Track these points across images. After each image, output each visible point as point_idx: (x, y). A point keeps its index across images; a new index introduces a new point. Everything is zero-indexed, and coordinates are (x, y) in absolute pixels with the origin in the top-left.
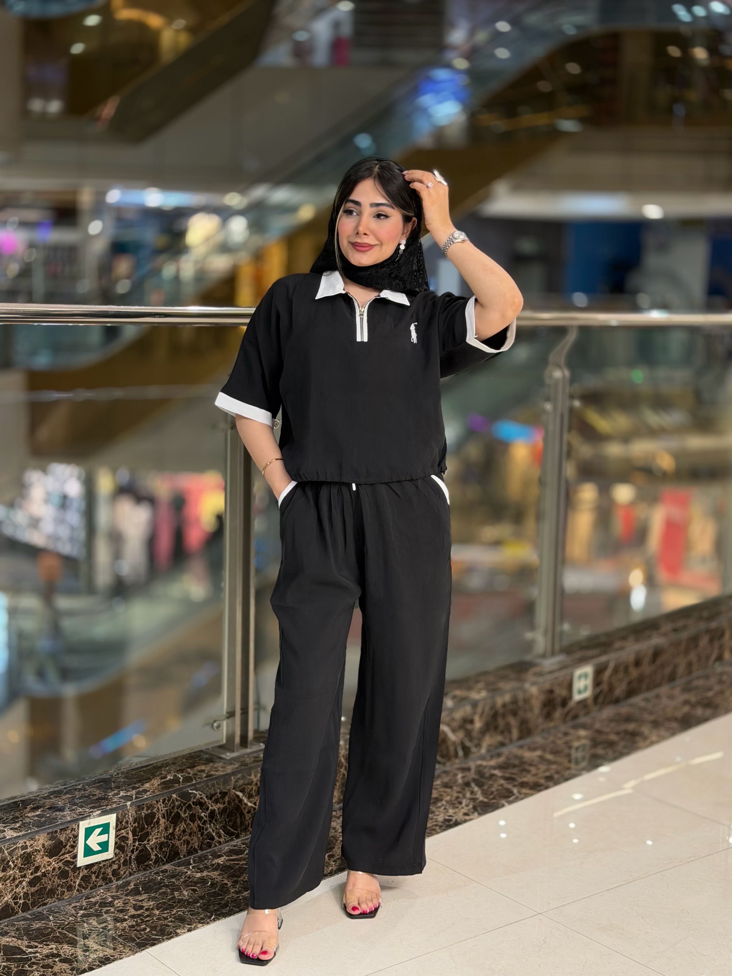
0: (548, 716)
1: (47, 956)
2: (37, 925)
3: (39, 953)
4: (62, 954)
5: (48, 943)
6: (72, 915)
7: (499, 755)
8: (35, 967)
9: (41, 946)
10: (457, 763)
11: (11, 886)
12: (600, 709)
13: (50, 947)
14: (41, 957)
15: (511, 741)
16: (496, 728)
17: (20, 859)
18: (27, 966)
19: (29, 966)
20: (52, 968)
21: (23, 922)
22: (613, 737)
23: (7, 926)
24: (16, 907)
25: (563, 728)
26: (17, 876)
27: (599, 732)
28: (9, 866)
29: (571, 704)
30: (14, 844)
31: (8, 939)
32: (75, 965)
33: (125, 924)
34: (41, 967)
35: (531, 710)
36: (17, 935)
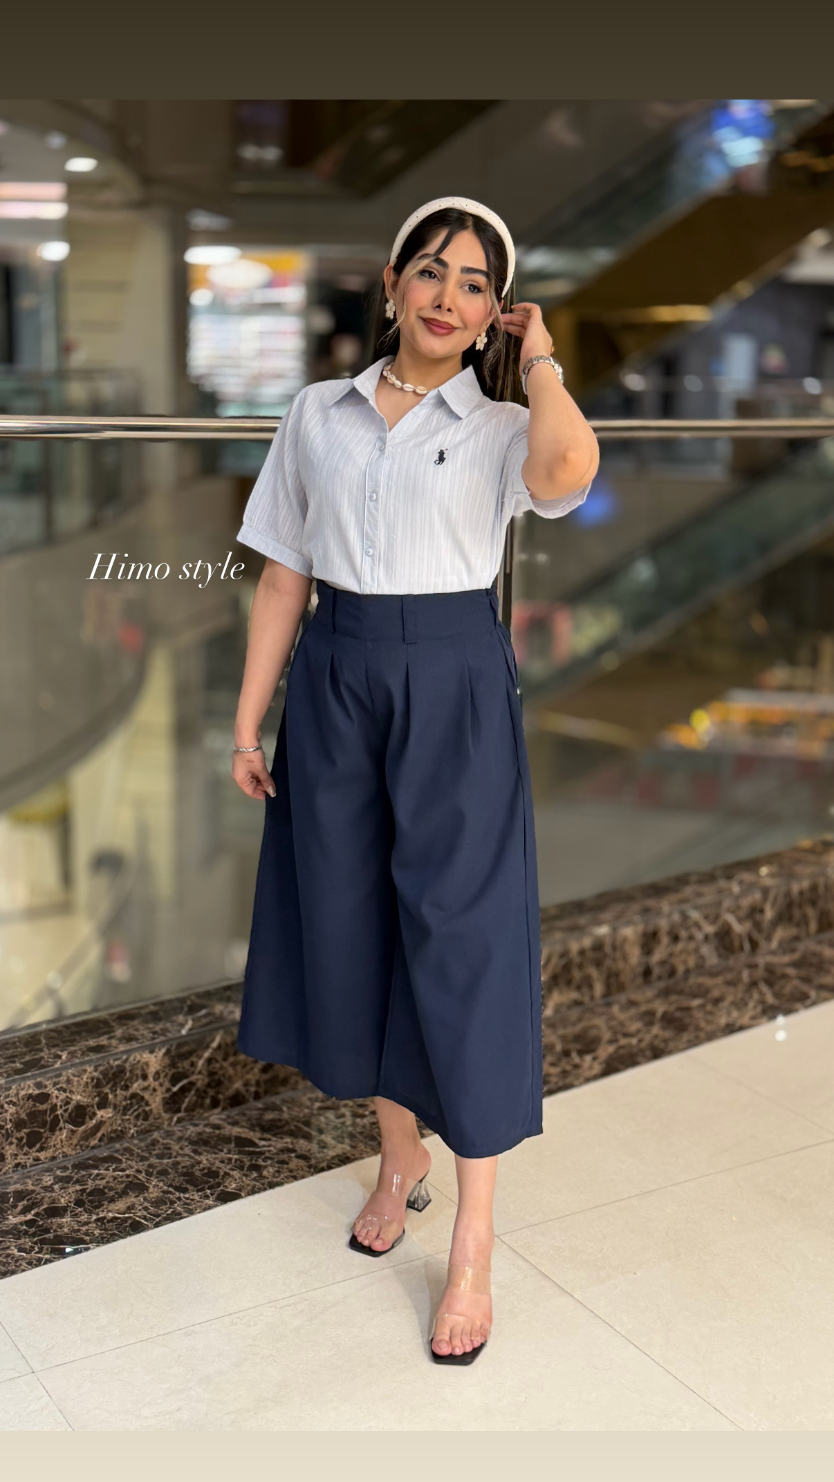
1: (282, 1151)
2: (270, 1116)
3: (273, 1147)
4: (297, 1148)
5: (283, 1136)
6: (307, 1107)
8: (269, 1162)
9: (274, 1139)
11: (242, 1072)
13: (284, 1141)
14: (275, 1151)
18: (260, 1160)
19: (264, 1160)
20: (287, 1163)
21: (255, 1112)
23: (237, 1115)
24: (247, 1095)
31: (239, 1130)
32: (313, 1162)
33: (365, 1121)
34: (276, 1162)
36: (248, 1126)
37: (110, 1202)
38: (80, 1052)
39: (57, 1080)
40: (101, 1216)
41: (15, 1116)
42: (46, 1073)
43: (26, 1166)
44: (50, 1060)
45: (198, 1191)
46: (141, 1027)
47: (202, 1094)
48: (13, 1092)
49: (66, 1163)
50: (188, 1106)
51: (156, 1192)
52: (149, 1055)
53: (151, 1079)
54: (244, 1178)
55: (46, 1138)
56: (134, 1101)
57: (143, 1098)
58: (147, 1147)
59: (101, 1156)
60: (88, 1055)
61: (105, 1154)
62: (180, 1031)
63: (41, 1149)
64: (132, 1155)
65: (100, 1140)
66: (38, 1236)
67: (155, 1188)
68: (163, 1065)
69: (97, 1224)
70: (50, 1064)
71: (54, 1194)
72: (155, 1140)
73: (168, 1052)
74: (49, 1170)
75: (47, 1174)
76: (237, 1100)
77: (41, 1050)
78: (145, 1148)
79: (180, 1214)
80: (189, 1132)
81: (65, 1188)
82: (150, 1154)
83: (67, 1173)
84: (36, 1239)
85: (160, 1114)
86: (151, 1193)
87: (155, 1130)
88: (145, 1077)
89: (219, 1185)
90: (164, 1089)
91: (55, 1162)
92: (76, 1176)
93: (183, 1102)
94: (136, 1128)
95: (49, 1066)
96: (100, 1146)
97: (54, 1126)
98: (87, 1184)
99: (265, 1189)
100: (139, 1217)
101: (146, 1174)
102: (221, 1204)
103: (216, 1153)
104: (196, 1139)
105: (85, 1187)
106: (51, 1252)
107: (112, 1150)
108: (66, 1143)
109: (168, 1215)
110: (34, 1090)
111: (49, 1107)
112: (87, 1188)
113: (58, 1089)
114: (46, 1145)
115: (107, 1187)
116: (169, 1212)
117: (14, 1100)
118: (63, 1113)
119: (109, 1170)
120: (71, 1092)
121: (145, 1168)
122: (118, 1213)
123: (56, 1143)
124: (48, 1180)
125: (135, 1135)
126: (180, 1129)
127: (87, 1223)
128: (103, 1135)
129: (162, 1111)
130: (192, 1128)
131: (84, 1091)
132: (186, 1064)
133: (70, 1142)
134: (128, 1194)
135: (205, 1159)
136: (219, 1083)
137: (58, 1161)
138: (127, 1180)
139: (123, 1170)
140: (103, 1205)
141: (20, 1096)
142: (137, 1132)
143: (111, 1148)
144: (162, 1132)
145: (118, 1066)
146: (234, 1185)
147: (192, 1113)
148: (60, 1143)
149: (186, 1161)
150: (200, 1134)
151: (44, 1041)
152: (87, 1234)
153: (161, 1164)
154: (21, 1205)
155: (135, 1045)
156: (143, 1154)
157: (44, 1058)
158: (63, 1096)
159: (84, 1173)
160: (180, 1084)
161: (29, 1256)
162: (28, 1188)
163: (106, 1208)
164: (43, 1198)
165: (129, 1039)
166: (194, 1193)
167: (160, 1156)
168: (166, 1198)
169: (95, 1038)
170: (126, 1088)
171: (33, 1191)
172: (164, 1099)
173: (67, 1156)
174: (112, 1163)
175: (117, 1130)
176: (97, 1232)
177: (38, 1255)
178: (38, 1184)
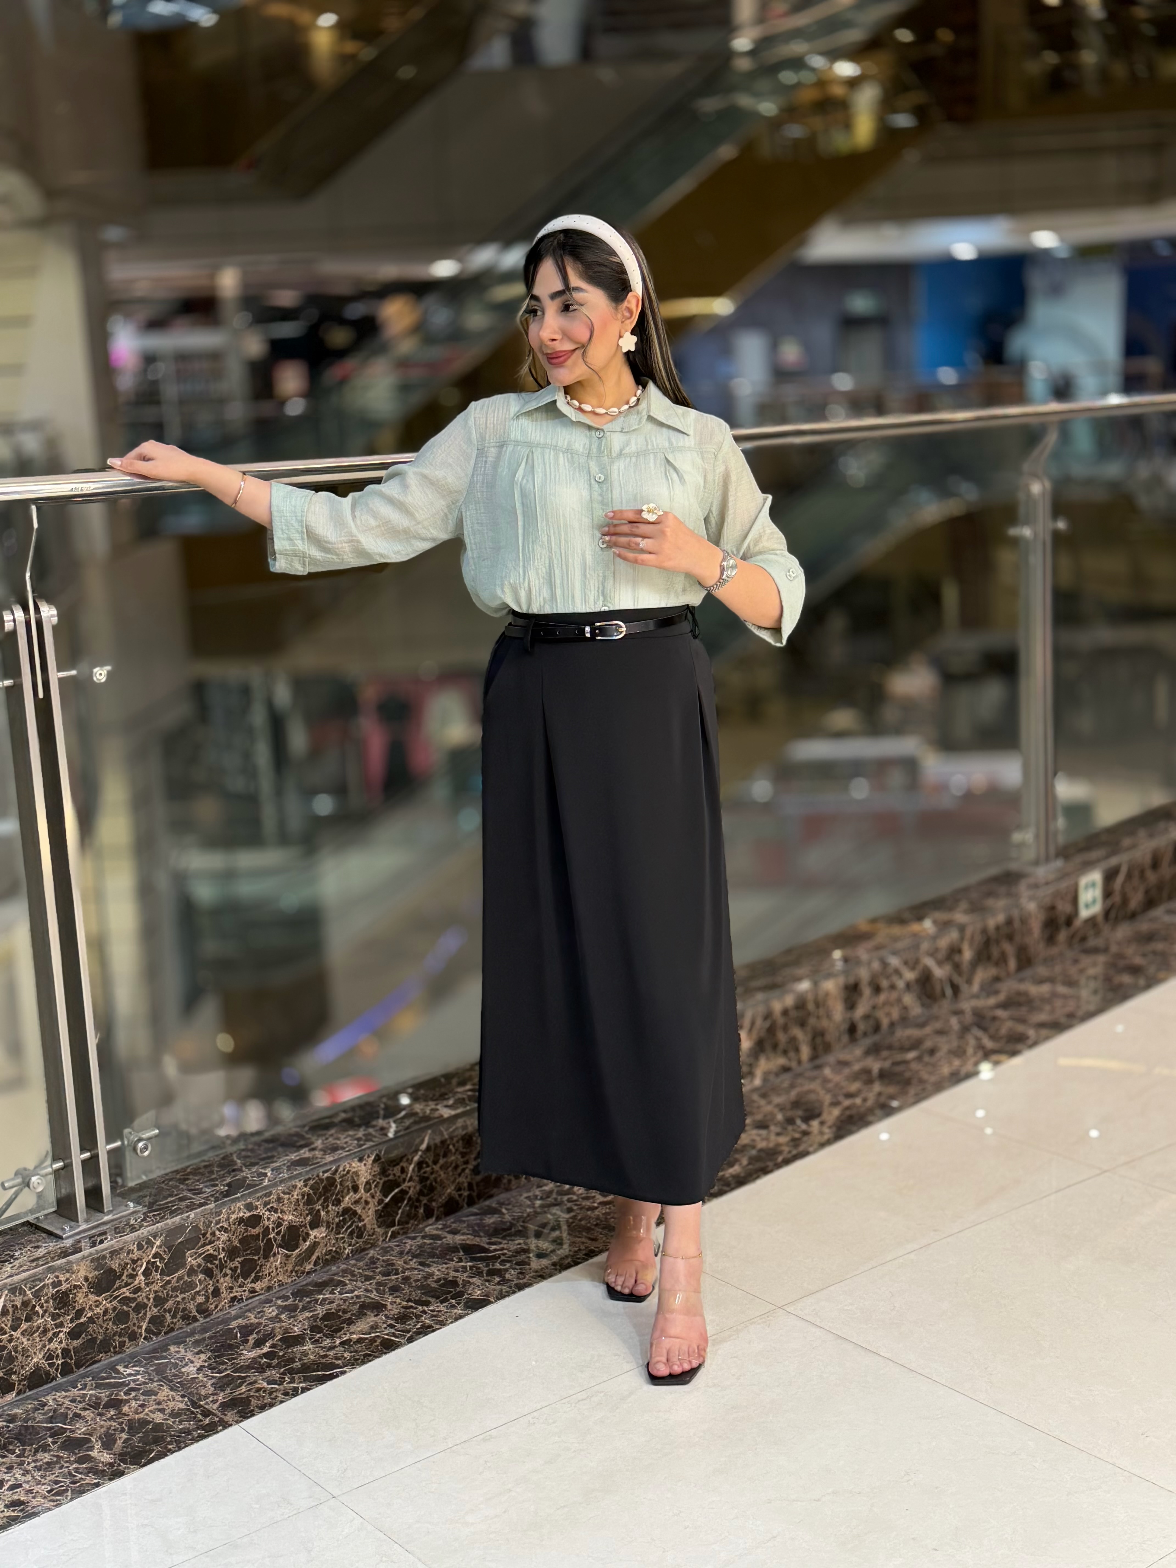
0: (1051, 940)
1: (518, 1252)
2: (490, 1220)
3: (506, 1249)
4: (532, 1247)
5: (513, 1238)
6: (529, 1206)
7: (997, 992)
8: (508, 1265)
9: (506, 1242)
10: (945, 1005)
11: (453, 1175)
12: (1114, 927)
13: (517, 1242)
14: (511, 1253)
15: (1008, 975)
16: (989, 958)
17: (461, 1142)
18: (498, 1264)
19: (501, 1265)
21: (472, 1218)
22: (1138, 960)
23: (453, 1223)
24: (460, 1201)
25: (1070, 954)
26: (459, 1162)
27: (1120, 956)
28: (450, 1151)
29: (1077, 923)
30: (455, 1124)
31: (462, 1237)
33: (596, 1212)
34: (516, 1264)
35: (1030, 932)
36: (471, 1232)
37: (349, 1324)
38: (285, 1168)
39: (268, 1199)
40: (345, 1339)
41: (228, 1243)
42: (256, 1191)
43: (242, 1299)
44: (255, 1179)
45: (442, 1302)
46: (342, 1137)
47: (414, 1204)
48: (223, 1216)
49: (284, 1292)
50: (401, 1217)
51: (396, 1309)
52: (359, 1164)
53: (363, 1191)
54: (487, 1284)
55: (261, 1266)
56: (346, 1216)
57: (355, 1213)
58: (367, 1266)
59: (320, 1281)
60: (293, 1170)
61: (324, 1278)
62: (386, 1135)
63: (256, 1279)
64: (354, 1275)
65: (315, 1264)
66: (285, 1366)
67: (393, 1304)
68: (373, 1173)
69: (344, 1348)
70: (258, 1183)
71: (284, 1324)
72: (373, 1257)
73: (377, 1159)
74: (268, 1301)
75: (268, 1305)
76: (451, 1208)
77: (241, 1170)
78: (366, 1268)
79: (430, 1327)
80: (409, 1246)
81: (293, 1317)
82: (374, 1271)
83: (290, 1302)
84: (282, 1370)
85: (373, 1229)
86: (391, 1310)
87: (370, 1248)
88: (356, 1189)
89: (461, 1294)
90: (376, 1201)
91: (271, 1292)
92: (301, 1304)
93: (397, 1214)
94: (350, 1248)
95: (258, 1185)
96: (316, 1271)
97: (267, 1252)
98: (317, 1310)
99: (514, 1292)
100: (387, 1334)
101: (377, 1292)
102: (472, 1312)
103: (446, 1264)
104: (418, 1252)
105: (315, 1313)
106: (305, 1381)
107: (330, 1273)
108: (281, 1270)
109: (417, 1329)
110: (245, 1213)
111: (261, 1230)
112: (319, 1314)
113: (268, 1210)
114: (261, 1274)
115: (340, 1310)
116: (418, 1326)
117: (225, 1225)
118: (276, 1237)
119: (335, 1294)
120: (282, 1212)
121: (375, 1287)
122: (363, 1334)
123: (271, 1270)
124: (271, 1311)
125: (351, 1255)
126: (399, 1243)
127: (332, 1348)
128: (318, 1257)
129: (376, 1226)
130: (409, 1242)
131: (296, 1210)
132: (397, 1170)
133: (285, 1268)
134: (366, 1314)
135: (437, 1270)
136: (432, 1189)
137: (275, 1291)
138: (358, 1300)
139: (351, 1292)
140: (343, 1328)
141: (231, 1220)
142: (352, 1251)
143: (327, 1271)
144: (378, 1249)
145: (328, 1178)
146: (479, 1292)
147: (406, 1226)
148: (274, 1271)
149: (417, 1275)
150: (420, 1247)
151: (239, 1161)
152: (337, 1359)
153: (390, 1280)
154: (252, 1339)
155: (339, 1154)
156: (366, 1273)
157: (248, 1178)
158: (274, 1217)
159: (308, 1299)
160: (393, 1193)
161: (281, 1387)
162: (252, 1321)
163: (348, 1331)
164: (273, 1329)
165: (334, 1149)
166: (438, 1304)
167: (388, 1274)
168: (410, 1313)
169: (295, 1152)
170: (338, 1202)
171: (259, 1324)
172: (376, 1211)
173: (283, 1285)
174: (336, 1286)
175: (331, 1250)
176: (347, 1355)
177: (292, 1385)
178: (262, 1316)
